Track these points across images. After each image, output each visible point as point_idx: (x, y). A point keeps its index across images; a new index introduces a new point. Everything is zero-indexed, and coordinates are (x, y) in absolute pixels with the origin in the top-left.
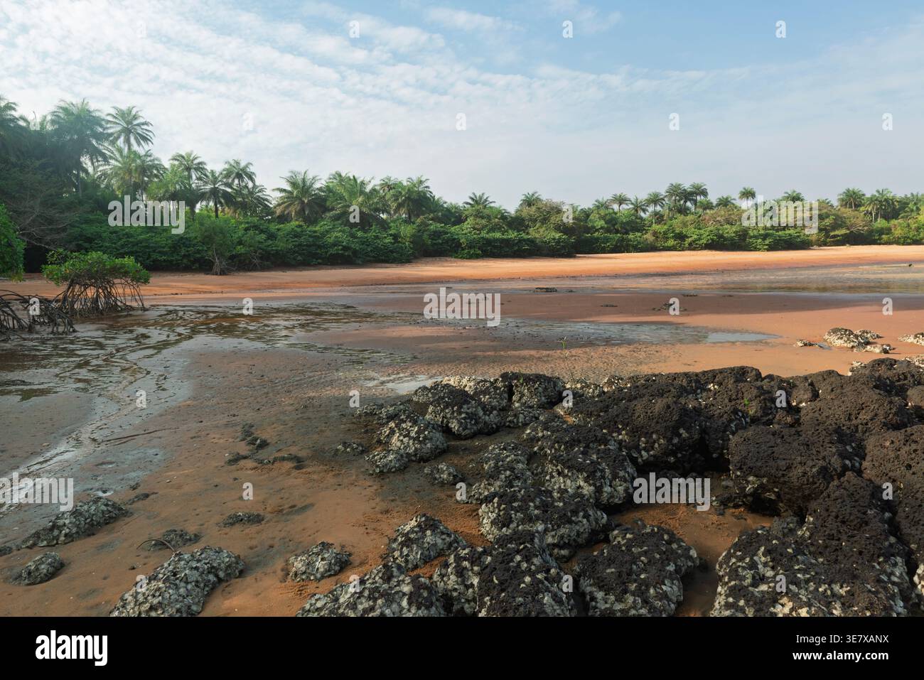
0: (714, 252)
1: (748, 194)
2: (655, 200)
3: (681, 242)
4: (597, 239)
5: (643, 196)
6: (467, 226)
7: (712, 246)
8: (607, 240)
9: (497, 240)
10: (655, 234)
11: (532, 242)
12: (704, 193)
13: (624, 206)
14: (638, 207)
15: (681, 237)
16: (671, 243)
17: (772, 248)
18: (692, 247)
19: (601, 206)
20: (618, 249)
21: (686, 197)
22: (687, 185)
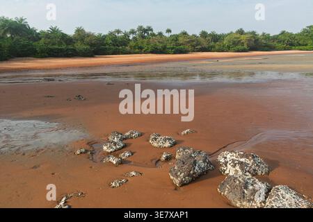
0: (153, 55)
1: (169, 31)
2: (133, 32)
3: (140, 50)
4: (106, 48)
5: (128, 30)
6: (42, 41)
7: (152, 52)
8: (110, 49)
9: (55, 49)
10: (131, 47)
11: (74, 50)
12: (152, 30)
13: (120, 34)
14: (126, 35)
15: (141, 48)
16: (137, 50)
17: (175, 53)
18: (146, 52)
19: (111, 34)
20: (115, 53)
21: (145, 31)
22: (145, 27)
